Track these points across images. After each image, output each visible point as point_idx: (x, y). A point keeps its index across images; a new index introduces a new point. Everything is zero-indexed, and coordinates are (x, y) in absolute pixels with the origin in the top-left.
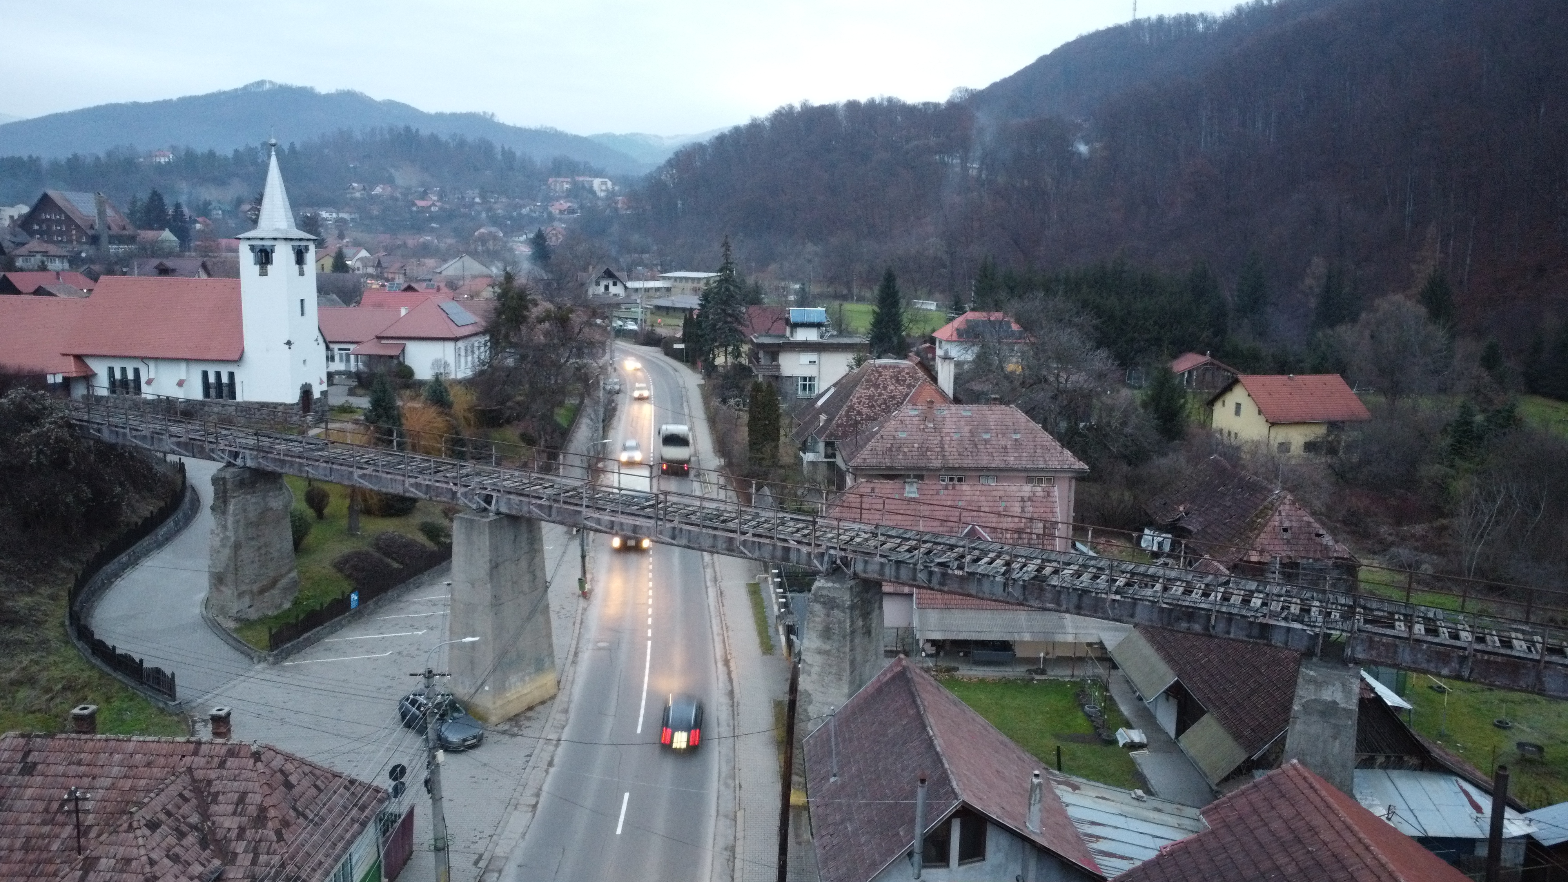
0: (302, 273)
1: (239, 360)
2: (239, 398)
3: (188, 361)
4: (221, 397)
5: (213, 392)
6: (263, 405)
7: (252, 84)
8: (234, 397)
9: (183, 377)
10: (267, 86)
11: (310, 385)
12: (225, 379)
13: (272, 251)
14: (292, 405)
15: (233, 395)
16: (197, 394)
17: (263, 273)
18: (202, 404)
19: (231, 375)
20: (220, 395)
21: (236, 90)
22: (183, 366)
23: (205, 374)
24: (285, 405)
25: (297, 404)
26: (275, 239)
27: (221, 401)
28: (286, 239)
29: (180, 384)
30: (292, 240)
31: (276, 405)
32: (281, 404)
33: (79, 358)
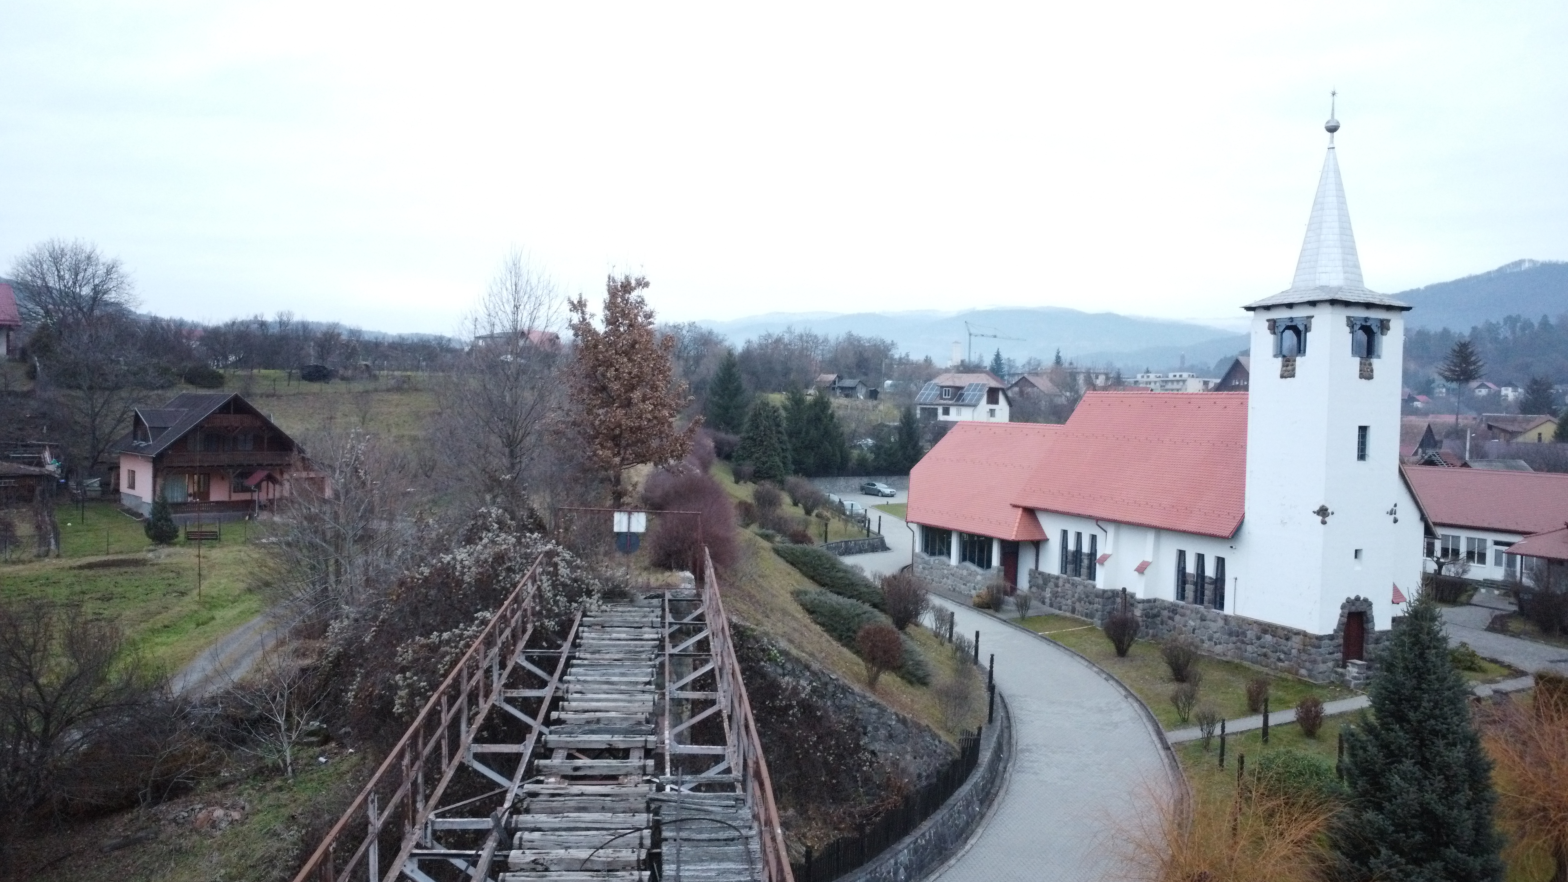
0: (1366, 374)
1: (1234, 535)
2: (1228, 609)
3: (1158, 530)
4: (1202, 603)
5: (1190, 589)
6: (1267, 629)
7: (1508, 266)
8: (1221, 606)
9: (1149, 559)
10: (1527, 265)
11: (1368, 603)
12: (1210, 571)
13: (1307, 329)
14: (1320, 638)
15: (1219, 602)
16: (1167, 592)
17: (1288, 372)
18: (1173, 609)
19: (1221, 562)
20: (1199, 598)
21: (1489, 273)
22: (1150, 537)
23: (1182, 554)
24: (1305, 634)
25: (1331, 637)
26: (1313, 304)
27: (1201, 608)
28: (1333, 302)
29: (1141, 569)
30: (1347, 304)
31: (1288, 634)
32: (1298, 633)
33: (1030, 512)
